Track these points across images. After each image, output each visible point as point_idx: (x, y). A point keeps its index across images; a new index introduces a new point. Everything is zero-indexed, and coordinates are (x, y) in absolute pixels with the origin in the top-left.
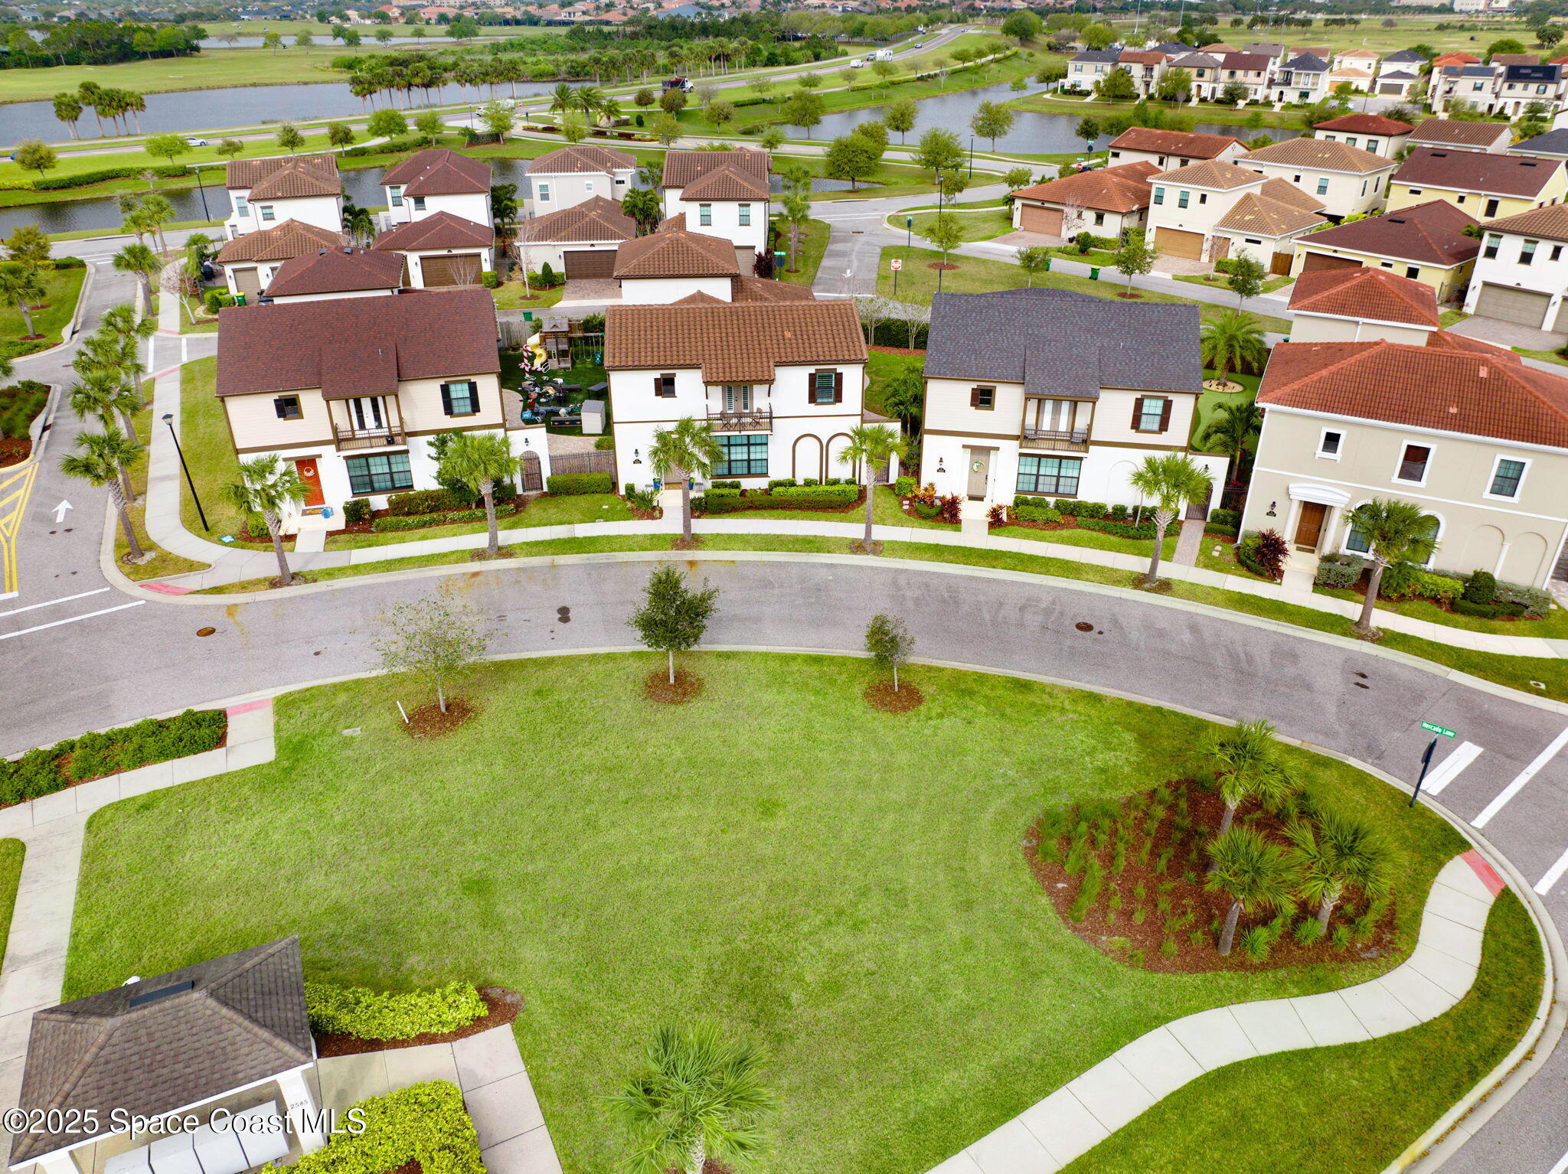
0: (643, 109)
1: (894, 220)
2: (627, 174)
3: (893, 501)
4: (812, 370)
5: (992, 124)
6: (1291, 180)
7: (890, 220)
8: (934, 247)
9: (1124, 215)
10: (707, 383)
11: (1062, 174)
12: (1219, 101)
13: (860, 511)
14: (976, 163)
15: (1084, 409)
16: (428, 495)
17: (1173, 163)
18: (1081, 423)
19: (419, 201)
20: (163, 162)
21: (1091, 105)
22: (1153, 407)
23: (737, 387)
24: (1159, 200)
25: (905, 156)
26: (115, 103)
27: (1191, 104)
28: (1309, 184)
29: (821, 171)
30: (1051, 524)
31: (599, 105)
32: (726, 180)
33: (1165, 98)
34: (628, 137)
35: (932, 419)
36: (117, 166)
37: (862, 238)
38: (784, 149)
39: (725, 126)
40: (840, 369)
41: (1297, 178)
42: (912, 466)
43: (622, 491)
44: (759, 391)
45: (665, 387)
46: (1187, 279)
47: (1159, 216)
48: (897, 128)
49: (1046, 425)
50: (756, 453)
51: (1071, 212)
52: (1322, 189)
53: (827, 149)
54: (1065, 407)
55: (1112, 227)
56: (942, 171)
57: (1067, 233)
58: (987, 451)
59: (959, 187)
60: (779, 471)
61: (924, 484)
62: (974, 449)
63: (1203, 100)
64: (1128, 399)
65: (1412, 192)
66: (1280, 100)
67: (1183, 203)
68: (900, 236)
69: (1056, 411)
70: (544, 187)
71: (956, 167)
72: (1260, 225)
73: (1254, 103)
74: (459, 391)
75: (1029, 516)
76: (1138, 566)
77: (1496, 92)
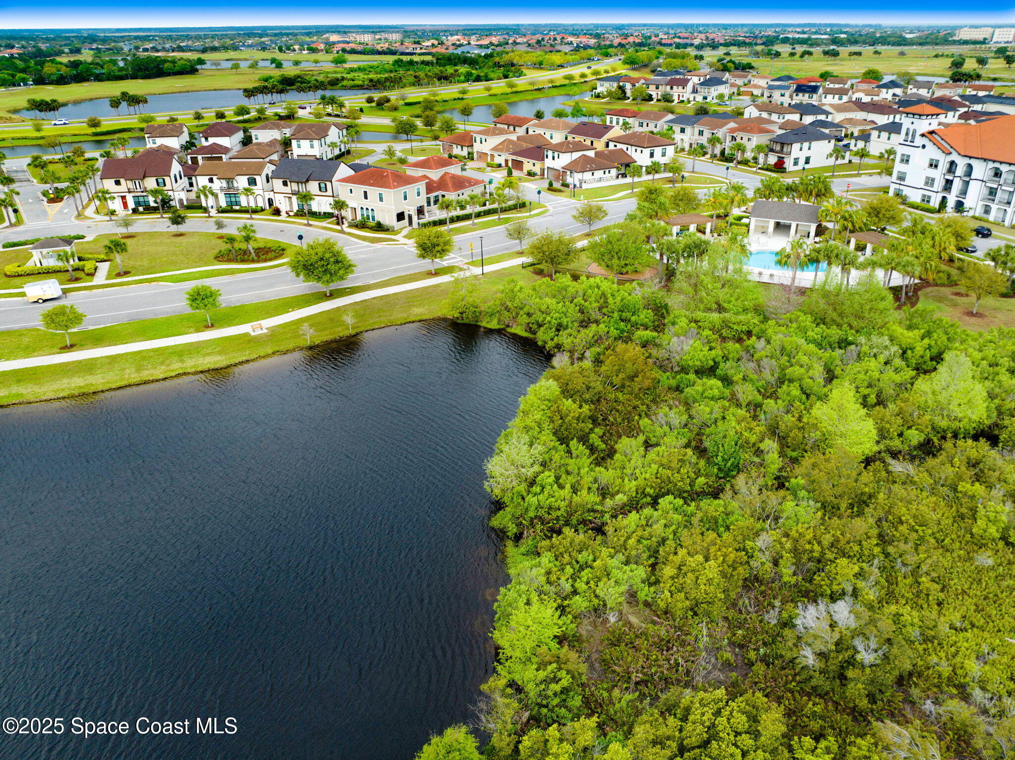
4: (247, 177)
10: (219, 179)
16: (152, 206)
20: (144, 125)
22: (322, 185)
23: (229, 180)
26: (135, 100)
31: (336, 103)
35: (275, 189)
40: (255, 177)
44: (235, 181)
45: (211, 180)
47: (477, 147)
51: (455, 147)
52: (551, 138)
58: (290, 198)
61: (275, 206)
62: (288, 198)
64: (317, 183)
66: (694, 100)
67: (481, 142)
69: (302, 187)
70: (256, 135)
73: (682, 101)
74: (161, 181)
75: (300, 214)
76: (305, 222)
77: (791, 97)
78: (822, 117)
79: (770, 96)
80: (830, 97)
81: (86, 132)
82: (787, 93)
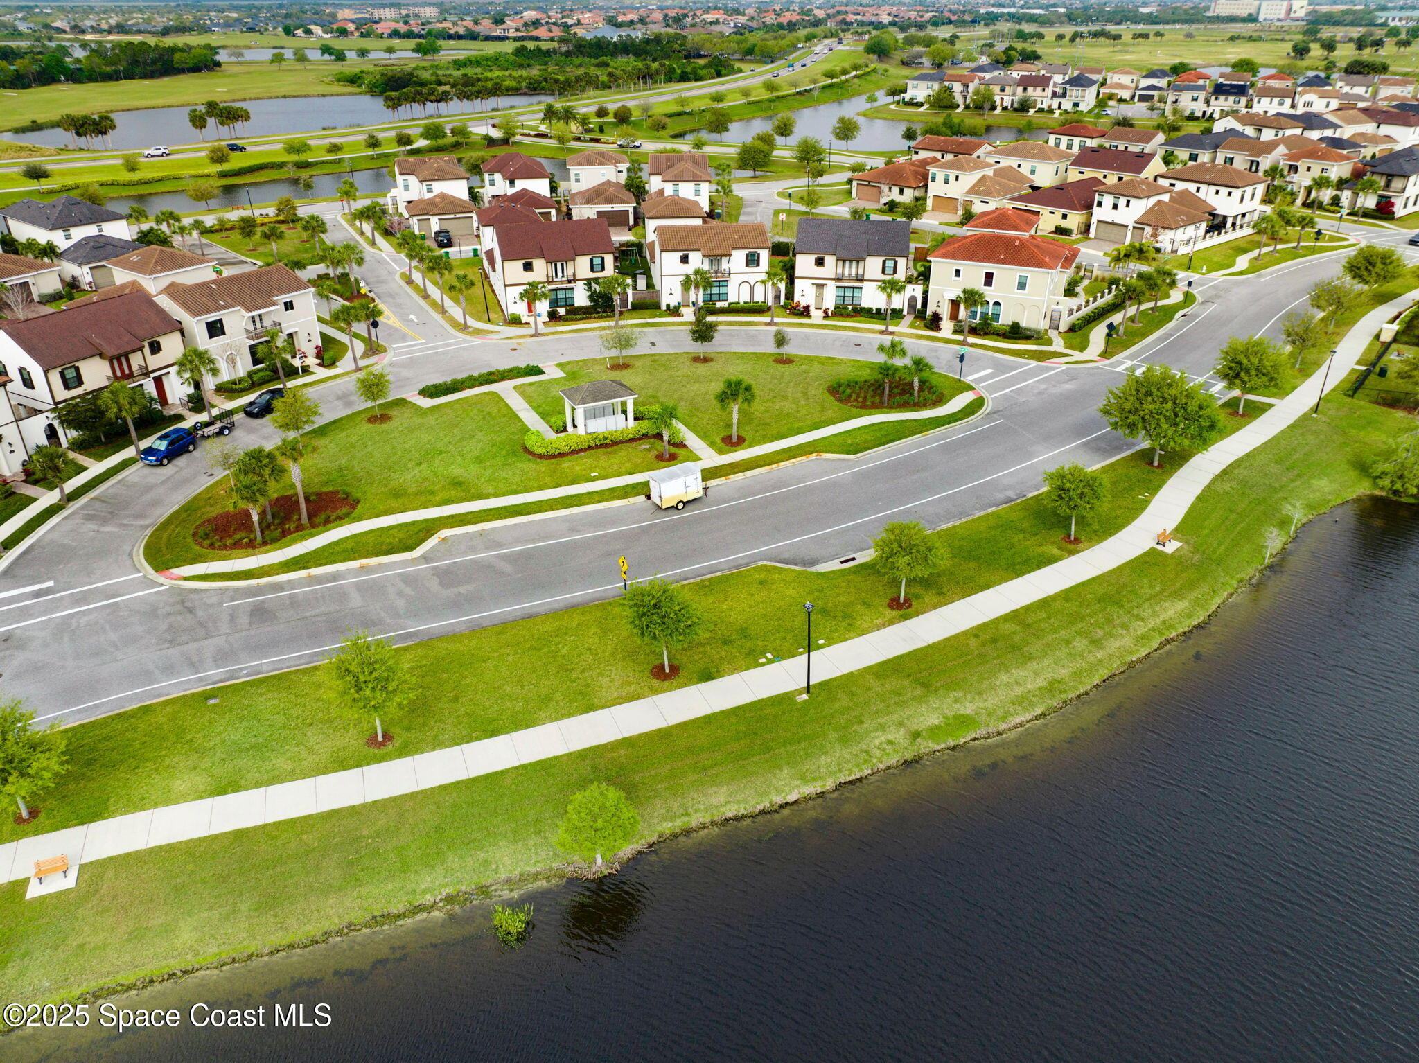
0: (601, 120)
1: (780, 194)
2: (624, 167)
3: (783, 310)
4: (747, 251)
5: (846, 131)
6: (1015, 166)
7: (778, 194)
8: (803, 208)
9: (915, 188)
10: (704, 256)
11: (887, 164)
12: (1016, 110)
13: (769, 313)
14: (833, 158)
15: (861, 264)
16: (581, 308)
17: (950, 157)
18: (861, 272)
19: (512, 183)
20: (294, 158)
21: (923, 114)
22: (890, 264)
23: (715, 258)
24: (933, 180)
25: (786, 154)
27: (996, 112)
28: (1025, 169)
29: (733, 164)
30: (849, 316)
31: (575, 118)
32: (687, 170)
33: (976, 108)
34: (597, 141)
35: (799, 272)
36: (265, 161)
37: (763, 205)
38: (708, 149)
39: (662, 133)
40: (759, 251)
41: (1019, 166)
42: (790, 295)
43: (664, 308)
44: (724, 260)
45: (684, 259)
46: (947, 224)
47: (935, 189)
48: (782, 134)
49: (847, 272)
50: (723, 290)
51: (885, 188)
52: (1033, 172)
53: (738, 150)
54: (854, 264)
55: (908, 196)
56: (811, 164)
57: (884, 200)
58: (822, 286)
59: (820, 174)
60: (732, 298)
61: (796, 301)
62: (817, 285)
63: (1005, 109)
64: (880, 260)
65: (1080, 172)
66: (1059, 108)
67: (947, 181)
68: (785, 203)
69: (850, 267)
70: (577, 175)
71: (820, 161)
72: (988, 193)
73: (1041, 110)
74: (597, 261)
75: (840, 312)
76: (883, 328)
77: (1207, 102)
78: (1328, 133)
79: (1176, 101)
80: (1265, 101)
81: (206, 171)
82: (1202, 96)
